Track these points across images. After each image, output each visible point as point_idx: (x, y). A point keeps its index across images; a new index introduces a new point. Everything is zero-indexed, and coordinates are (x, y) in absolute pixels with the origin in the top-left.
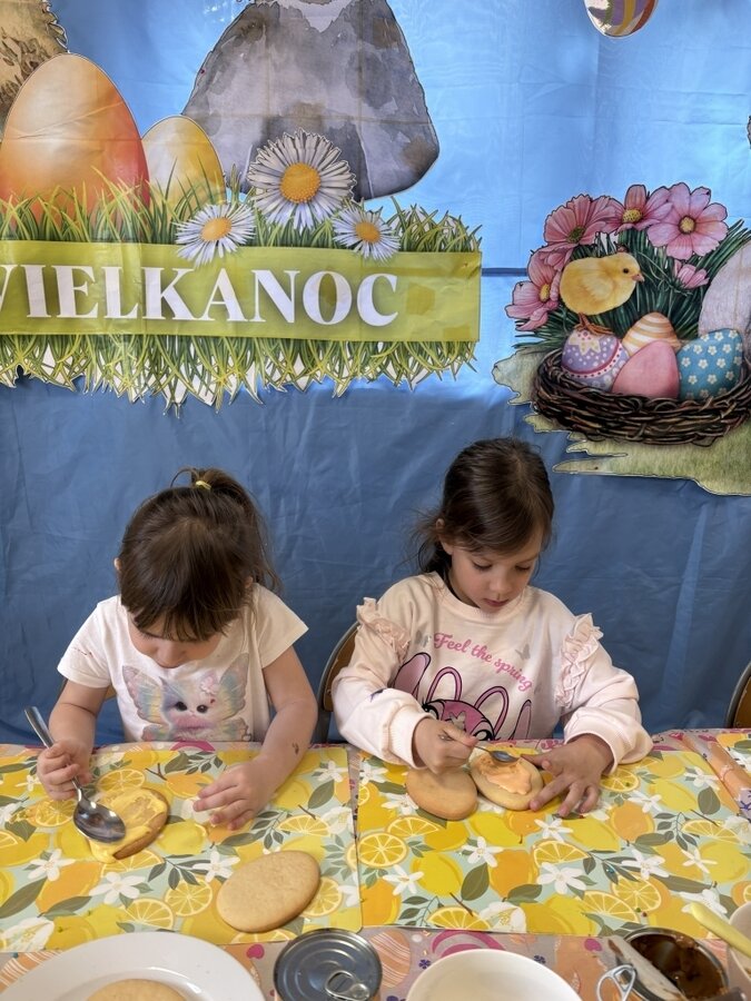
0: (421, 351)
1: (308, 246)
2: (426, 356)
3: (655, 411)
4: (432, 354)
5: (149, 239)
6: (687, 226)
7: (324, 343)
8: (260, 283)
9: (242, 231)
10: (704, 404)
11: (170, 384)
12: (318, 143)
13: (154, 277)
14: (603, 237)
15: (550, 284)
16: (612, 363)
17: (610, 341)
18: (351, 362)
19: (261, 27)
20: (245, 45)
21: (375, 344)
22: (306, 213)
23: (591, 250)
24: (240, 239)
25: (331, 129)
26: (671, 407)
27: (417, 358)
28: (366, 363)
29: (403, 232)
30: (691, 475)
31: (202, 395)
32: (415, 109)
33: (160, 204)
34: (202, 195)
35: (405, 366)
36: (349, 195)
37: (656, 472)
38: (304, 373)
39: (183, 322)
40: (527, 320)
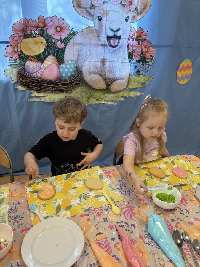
3: (54, 84)
6: (59, 29)
10: (67, 81)
14: (33, 32)
15: (17, 46)
16: (40, 70)
17: (39, 64)
23: (30, 36)
26: (58, 83)
40: (12, 58)
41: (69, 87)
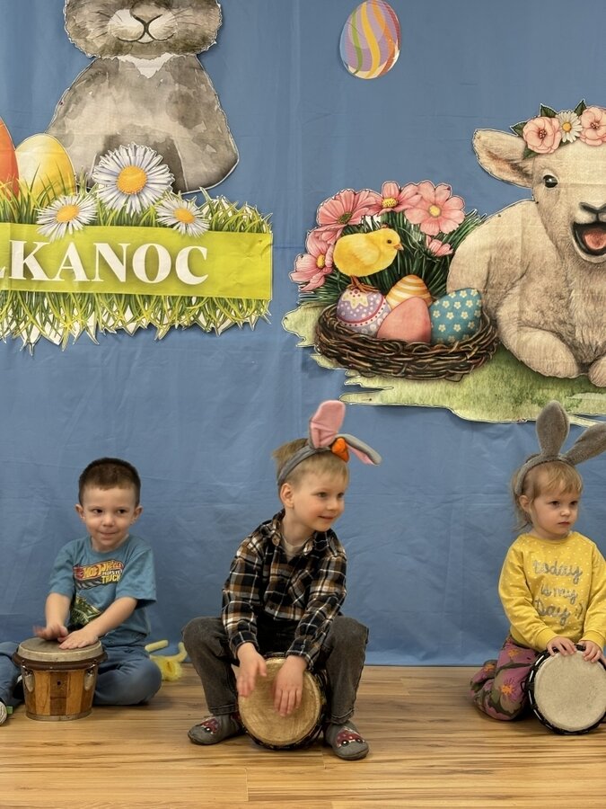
0: (226, 305)
1: (137, 225)
2: (230, 310)
3: (413, 353)
4: (234, 307)
5: (16, 219)
6: (435, 211)
7: (149, 297)
8: (100, 254)
9: (87, 215)
10: (452, 347)
11: (27, 329)
12: (145, 152)
13: (19, 248)
15: (325, 254)
16: (378, 315)
17: (377, 297)
18: (170, 312)
19: (105, 74)
20: (93, 87)
21: (190, 298)
22: (136, 202)
23: (359, 228)
24: (85, 221)
25: (155, 142)
26: (426, 350)
27: (223, 310)
28: (182, 313)
29: (212, 216)
30: (446, 405)
31: (51, 337)
32: (219, 129)
33: (26, 196)
34: (58, 189)
35: (213, 316)
36: (169, 189)
37: (417, 402)
38: (133, 320)
39: (40, 282)
40: (307, 283)
41: (457, 365)
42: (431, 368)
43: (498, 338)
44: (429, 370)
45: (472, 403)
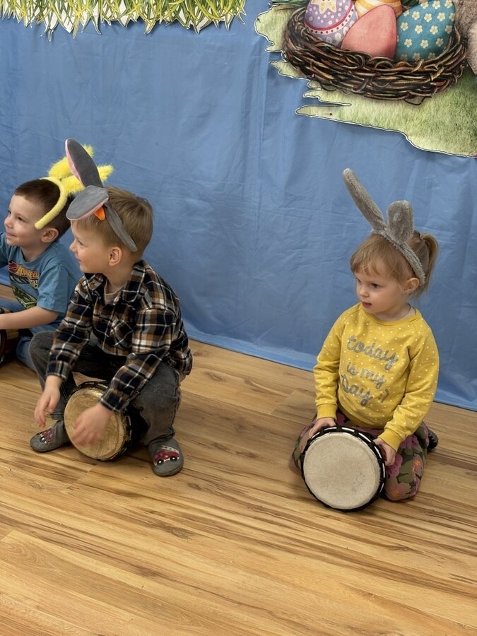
2: (207, 8)
3: (375, 69)
4: (212, 5)
10: (416, 66)
16: (345, 23)
17: (346, 3)
26: (388, 66)
27: (201, 8)
30: (402, 130)
31: (65, 25)
38: (126, 13)
41: (419, 86)
42: (391, 87)
43: (466, 60)
44: (389, 90)
45: (429, 130)
